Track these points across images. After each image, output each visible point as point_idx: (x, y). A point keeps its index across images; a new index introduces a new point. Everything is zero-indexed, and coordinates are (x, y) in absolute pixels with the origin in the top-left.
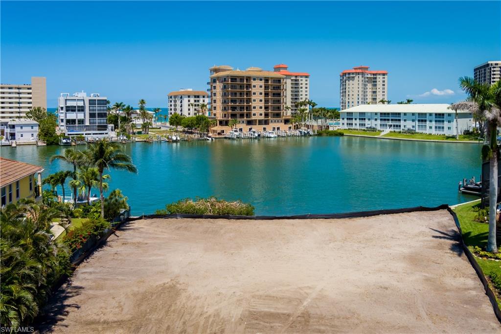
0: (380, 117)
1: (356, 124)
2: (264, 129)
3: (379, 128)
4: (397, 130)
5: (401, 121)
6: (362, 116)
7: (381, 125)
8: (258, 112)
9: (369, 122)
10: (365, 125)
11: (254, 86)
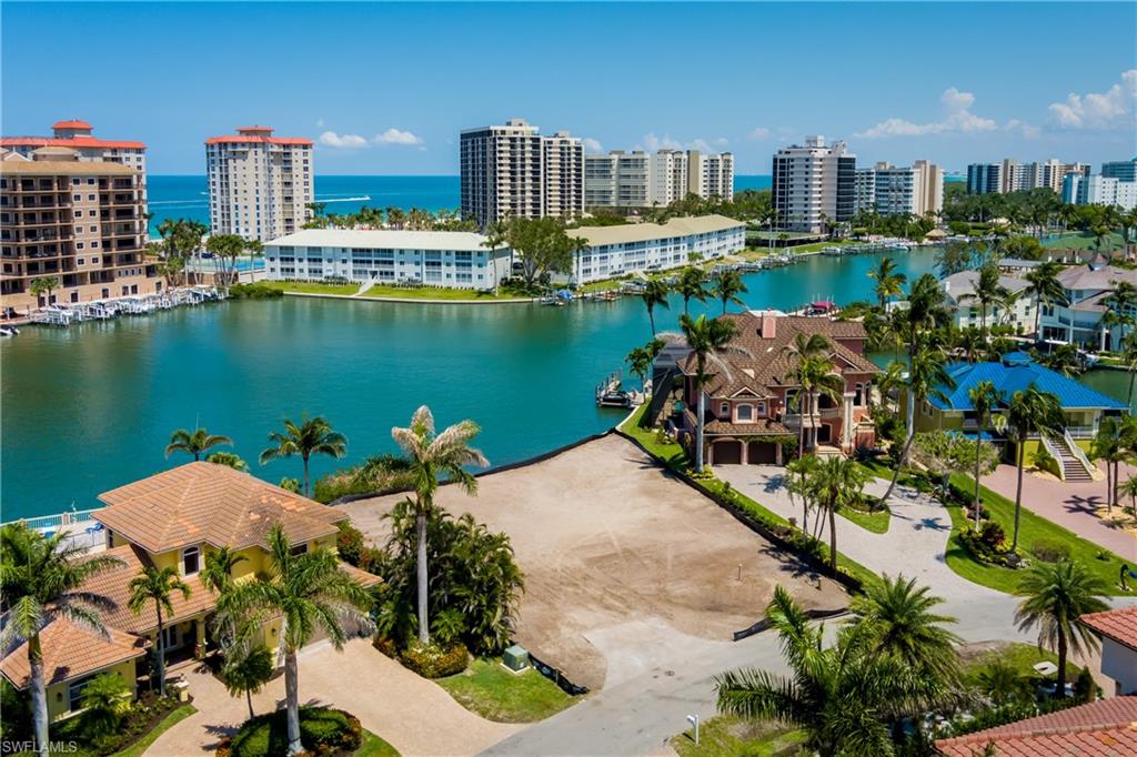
0: (354, 255)
1: (301, 271)
2: (105, 293)
3: (350, 277)
4: (387, 281)
5: (395, 264)
6: (315, 255)
7: (354, 272)
8: (88, 257)
9: (331, 266)
10: (321, 272)
11: (77, 197)
